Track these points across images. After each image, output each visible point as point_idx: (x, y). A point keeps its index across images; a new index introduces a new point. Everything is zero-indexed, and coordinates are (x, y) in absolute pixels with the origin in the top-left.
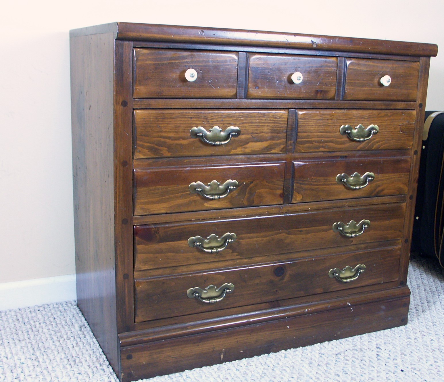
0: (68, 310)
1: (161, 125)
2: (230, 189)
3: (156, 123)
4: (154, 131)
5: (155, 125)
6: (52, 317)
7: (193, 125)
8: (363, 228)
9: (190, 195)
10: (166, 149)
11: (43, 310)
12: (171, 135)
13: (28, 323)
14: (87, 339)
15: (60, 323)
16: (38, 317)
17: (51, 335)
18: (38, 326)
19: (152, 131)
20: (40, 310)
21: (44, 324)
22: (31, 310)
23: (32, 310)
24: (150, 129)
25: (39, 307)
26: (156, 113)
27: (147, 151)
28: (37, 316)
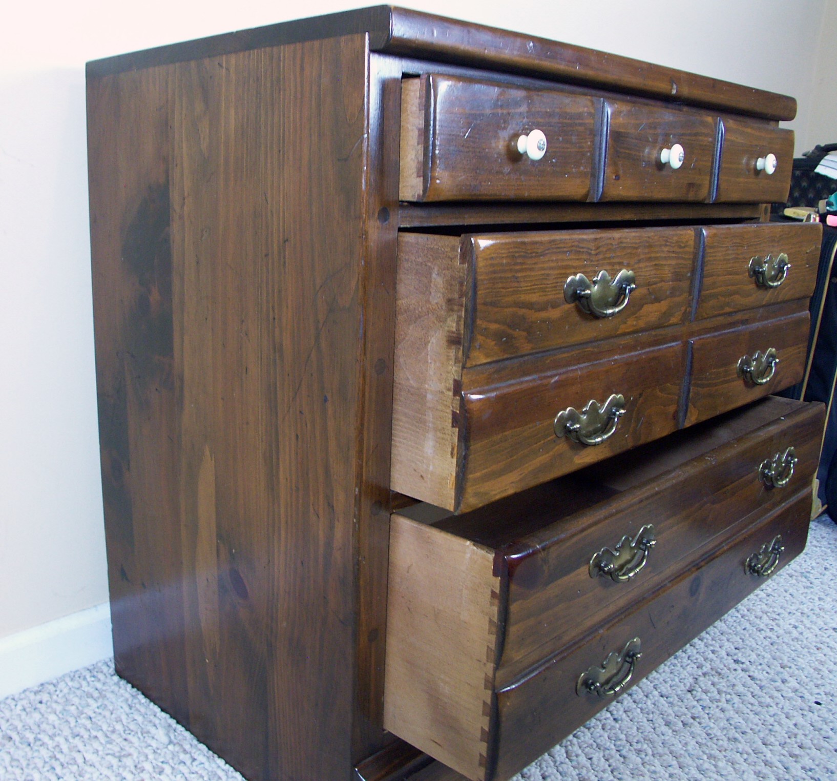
0: (105, 691)
1: (519, 275)
2: (619, 416)
3: (511, 271)
4: (508, 290)
5: (509, 275)
6: (84, 715)
7: (568, 271)
8: (792, 465)
9: (554, 441)
10: (524, 334)
11: (49, 699)
12: (534, 298)
13: (38, 743)
14: (202, 763)
15: (110, 729)
16: (50, 722)
17: (112, 766)
18: (64, 747)
19: (504, 290)
20: (44, 701)
21: (77, 738)
22: (23, 706)
23: (26, 706)
24: (500, 285)
25: (36, 693)
26: (513, 243)
27: (493, 343)
28: (47, 719)
